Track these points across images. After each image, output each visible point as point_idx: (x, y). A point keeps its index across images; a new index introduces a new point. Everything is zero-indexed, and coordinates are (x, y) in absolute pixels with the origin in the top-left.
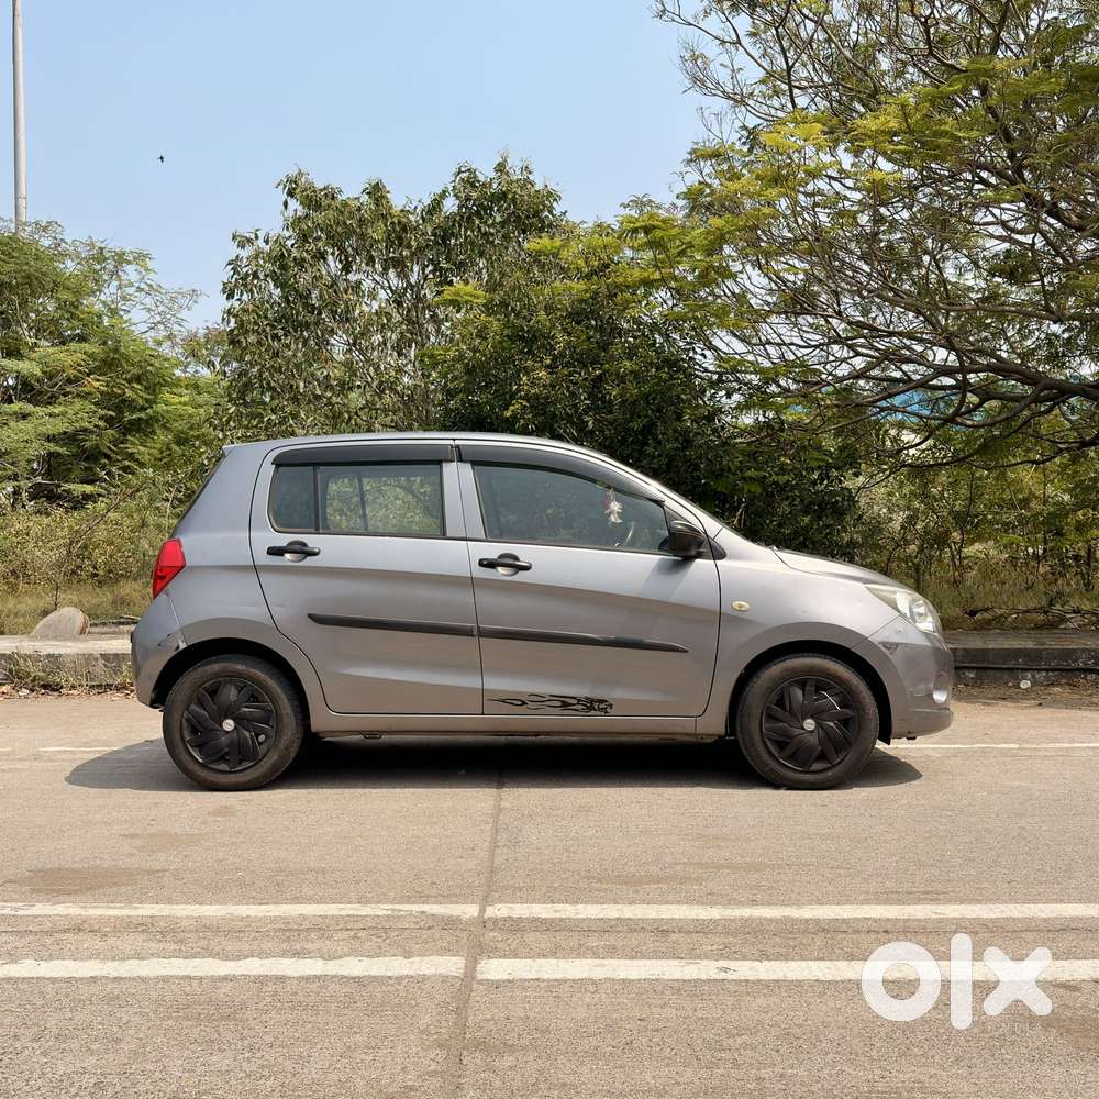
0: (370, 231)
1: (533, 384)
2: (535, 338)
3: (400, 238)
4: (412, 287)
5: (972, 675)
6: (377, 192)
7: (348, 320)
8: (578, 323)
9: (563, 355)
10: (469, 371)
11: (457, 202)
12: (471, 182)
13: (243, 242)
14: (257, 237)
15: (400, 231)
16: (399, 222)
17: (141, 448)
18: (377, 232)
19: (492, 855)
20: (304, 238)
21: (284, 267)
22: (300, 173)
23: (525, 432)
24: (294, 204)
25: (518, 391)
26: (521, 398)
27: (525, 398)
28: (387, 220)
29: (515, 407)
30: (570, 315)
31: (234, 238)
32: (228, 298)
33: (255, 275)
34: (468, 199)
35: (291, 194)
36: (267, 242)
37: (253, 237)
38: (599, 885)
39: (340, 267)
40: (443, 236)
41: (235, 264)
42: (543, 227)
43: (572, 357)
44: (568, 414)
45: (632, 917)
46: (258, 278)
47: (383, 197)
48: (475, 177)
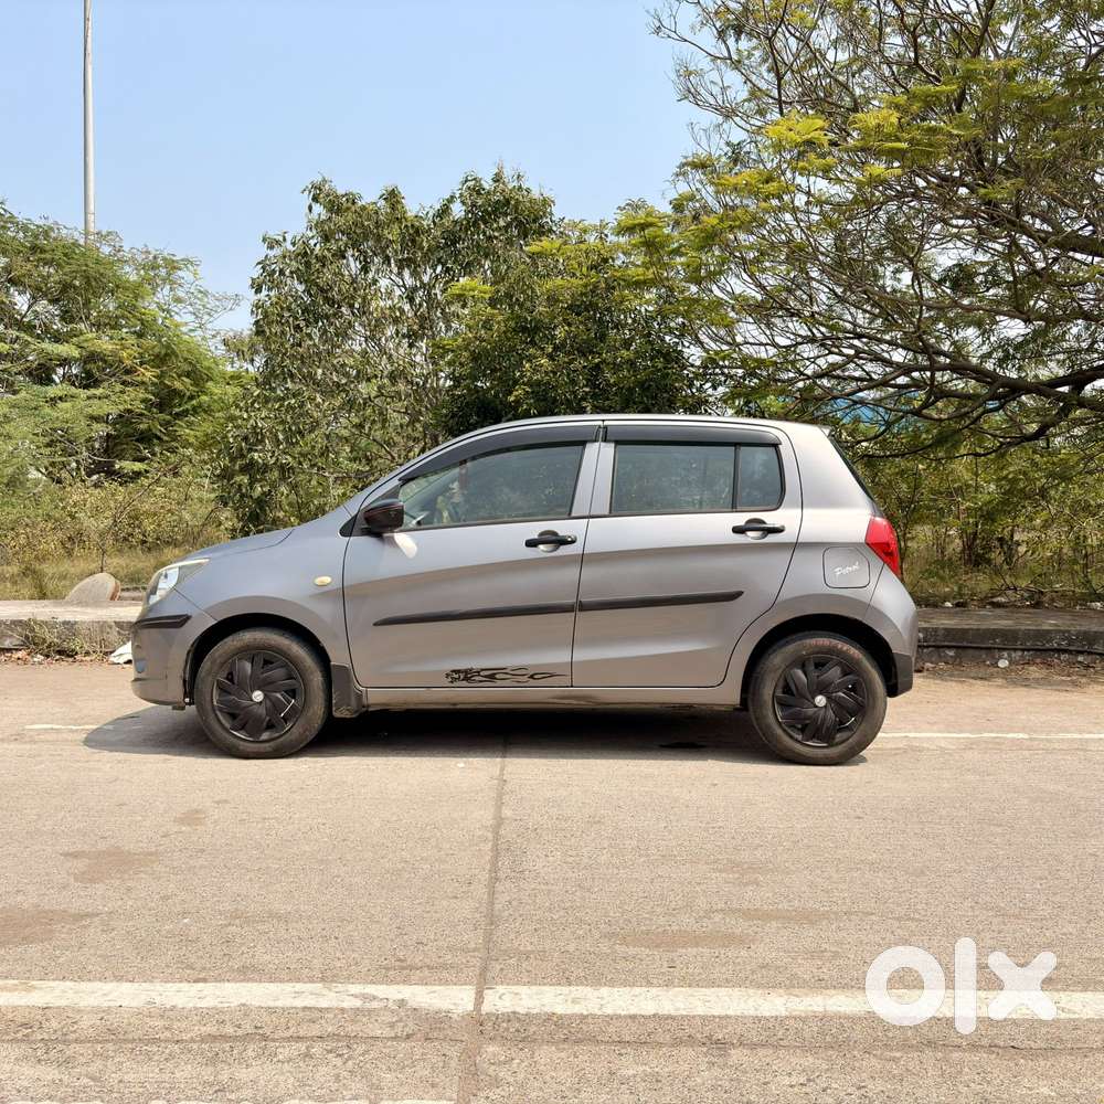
0: (386, 232)
1: (535, 371)
2: (536, 329)
3: (413, 241)
4: (423, 285)
5: (951, 653)
6: (393, 197)
7: (364, 313)
8: (578, 314)
9: (563, 344)
10: (475, 358)
11: (464, 208)
12: (477, 190)
13: (272, 244)
14: (285, 240)
15: (414, 234)
16: (412, 225)
17: (187, 431)
18: (392, 233)
19: (492, 893)
20: (326, 238)
21: (308, 265)
22: (324, 180)
23: (527, 415)
24: (318, 208)
25: (522, 376)
26: (524, 384)
27: (527, 384)
28: (401, 223)
29: (519, 392)
30: (570, 307)
31: (264, 240)
32: (256, 292)
33: (282, 272)
34: (473, 205)
35: (315, 199)
36: (294, 244)
37: (281, 239)
38: (624, 948)
39: (359, 267)
40: (452, 239)
41: (263, 264)
42: (543, 232)
43: (572, 346)
44: (567, 400)
45: (673, 1013)
46: (284, 275)
47: (398, 202)
48: (481, 185)
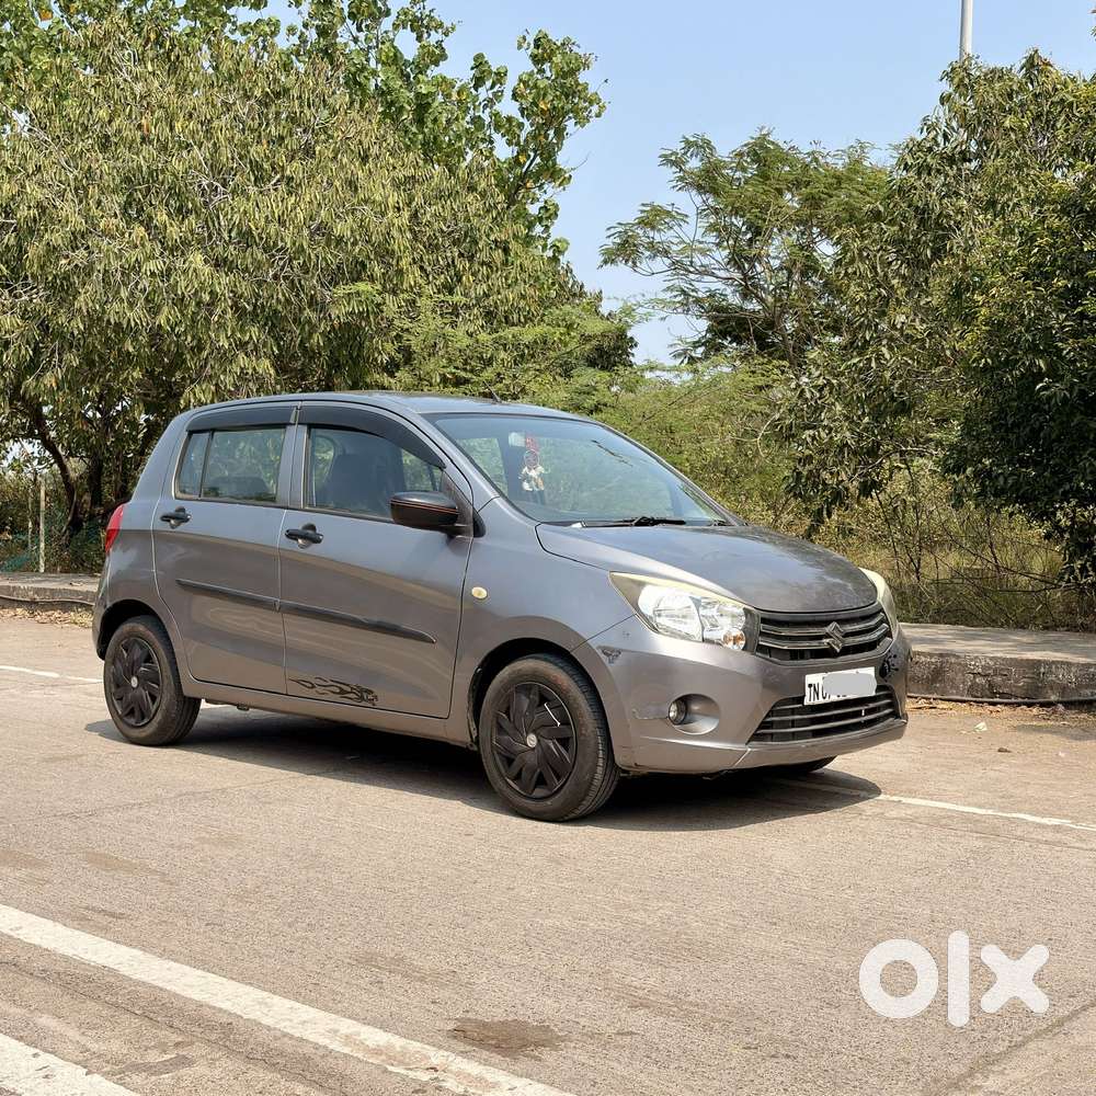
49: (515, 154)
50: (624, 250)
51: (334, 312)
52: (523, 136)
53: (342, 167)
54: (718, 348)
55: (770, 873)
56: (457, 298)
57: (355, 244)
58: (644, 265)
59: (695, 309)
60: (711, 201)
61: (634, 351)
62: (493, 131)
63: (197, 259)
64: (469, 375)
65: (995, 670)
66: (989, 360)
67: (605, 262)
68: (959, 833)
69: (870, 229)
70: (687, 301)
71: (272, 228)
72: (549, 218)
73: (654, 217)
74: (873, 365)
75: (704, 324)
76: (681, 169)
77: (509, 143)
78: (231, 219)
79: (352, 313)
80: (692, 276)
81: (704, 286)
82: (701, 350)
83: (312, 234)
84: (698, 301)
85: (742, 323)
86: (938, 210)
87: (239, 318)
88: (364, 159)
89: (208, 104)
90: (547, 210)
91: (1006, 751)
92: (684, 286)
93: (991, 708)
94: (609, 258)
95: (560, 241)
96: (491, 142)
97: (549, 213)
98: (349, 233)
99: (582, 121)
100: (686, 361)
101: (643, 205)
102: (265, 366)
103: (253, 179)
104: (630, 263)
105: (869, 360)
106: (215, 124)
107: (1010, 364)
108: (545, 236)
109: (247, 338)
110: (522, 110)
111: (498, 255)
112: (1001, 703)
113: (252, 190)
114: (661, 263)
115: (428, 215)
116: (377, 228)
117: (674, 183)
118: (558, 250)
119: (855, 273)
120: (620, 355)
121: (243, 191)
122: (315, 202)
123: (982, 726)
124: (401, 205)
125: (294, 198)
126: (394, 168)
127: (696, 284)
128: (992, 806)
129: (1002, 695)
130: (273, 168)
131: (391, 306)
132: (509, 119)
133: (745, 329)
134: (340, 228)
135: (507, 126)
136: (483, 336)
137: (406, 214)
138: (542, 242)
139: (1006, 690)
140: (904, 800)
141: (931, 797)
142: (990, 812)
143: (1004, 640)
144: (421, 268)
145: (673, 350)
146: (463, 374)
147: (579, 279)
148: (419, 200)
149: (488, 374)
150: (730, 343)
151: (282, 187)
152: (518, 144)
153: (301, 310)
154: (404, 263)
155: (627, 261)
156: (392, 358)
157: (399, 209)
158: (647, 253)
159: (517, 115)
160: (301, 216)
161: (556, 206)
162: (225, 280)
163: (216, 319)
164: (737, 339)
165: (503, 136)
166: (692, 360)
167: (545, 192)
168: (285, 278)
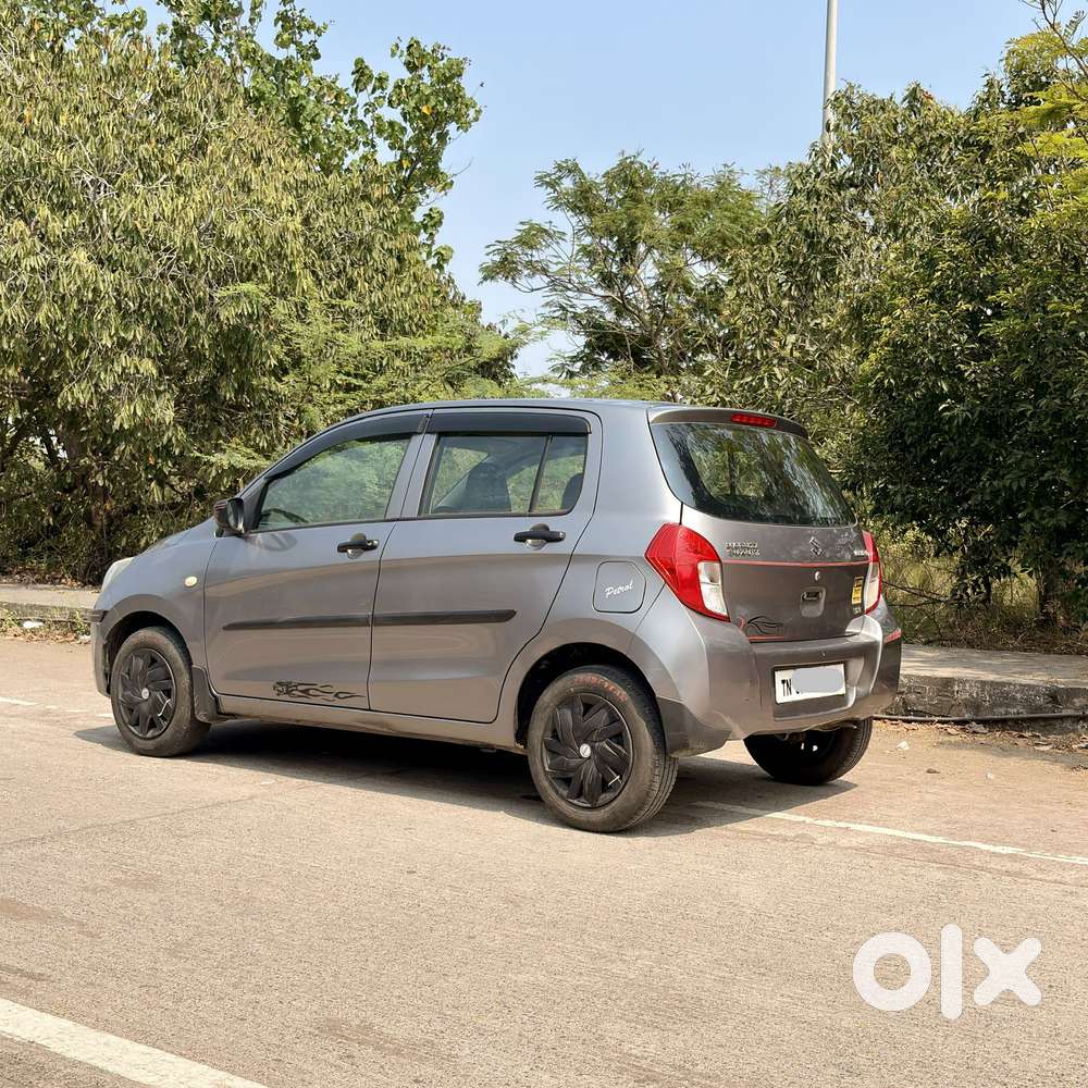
49: (398, 158)
50: (504, 267)
51: (223, 314)
52: (406, 139)
53: (234, 168)
54: (597, 365)
55: (742, 914)
56: (349, 303)
57: (245, 246)
58: (523, 282)
59: (572, 324)
60: (586, 220)
61: (514, 362)
62: (375, 135)
63: (80, 256)
64: (359, 382)
65: (909, 688)
66: (892, 381)
67: (485, 279)
68: (918, 863)
69: (761, 251)
70: (565, 315)
71: (161, 226)
72: (434, 225)
73: (532, 236)
74: (766, 383)
75: (582, 340)
76: (555, 190)
77: (392, 147)
78: (117, 216)
79: (240, 316)
80: (569, 293)
81: (582, 303)
82: (579, 364)
83: (200, 234)
84: (575, 316)
85: (619, 338)
86: (827, 235)
87: (124, 317)
88: (257, 160)
89: (94, 99)
90: (432, 218)
91: (935, 772)
92: (563, 302)
93: (906, 725)
94: (490, 274)
95: (444, 249)
96: (373, 146)
97: (434, 221)
98: (240, 233)
99: (464, 126)
100: (564, 375)
101: (522, 223)
102: (148, 367)
103: (141, 177)
104: (510, 280)
105: (762, 379)
106: (102, 119)
107: (911, 385)
108: (429, 242)
109: (131, 337)
110: (404, 115)
111: (393, 263)
112: (915, 721)
113: (140, 188)
114: (540, 281)
115: (321, 221)
116: (271, 230)
117: (549, 204)
118: (442, 260)
119: (746, 294)
120: (501, 367)
121: (131, 188)
122: (206, 202)
123: (904, 745)
124: (295, 208)
125: (182, 198)
126: (287, 172)
127: (575, 301)
128: (940, 833)
129: (917, 713)
130: (162, 168)
131: (281, 309)
132: (391, 124)
133: (622, 346)
134: (234, 229)
135: (391, 132)
136: (377, 344)
137: (299, 219)
138: (426, 249)
139: (920, 708)
140: (852, 826)
141: (876, 822)
142: (940, 840)
143: (913, 656)
144: (314, 273)
145: (551, 364)
146: (354, 381)
147: (461, 290)
148: (310, 205)
149: (381, 381)
150: (608, 358)
151: (171, 185)
152: (400, 148)
153: (189, 311)
154: (297, 268)
155: (507, 278)
156: (280, 361)
157: (292, 213)
158: (526, 272)
159: (399, 119)
160: (191, 215)
161: (441, 214)
162: (110, 277)
163: (99, 317)
164: (614, 355)
165: (386, 139)
166: (571, 375)
167: (427, 196)
168: (173, 278)
